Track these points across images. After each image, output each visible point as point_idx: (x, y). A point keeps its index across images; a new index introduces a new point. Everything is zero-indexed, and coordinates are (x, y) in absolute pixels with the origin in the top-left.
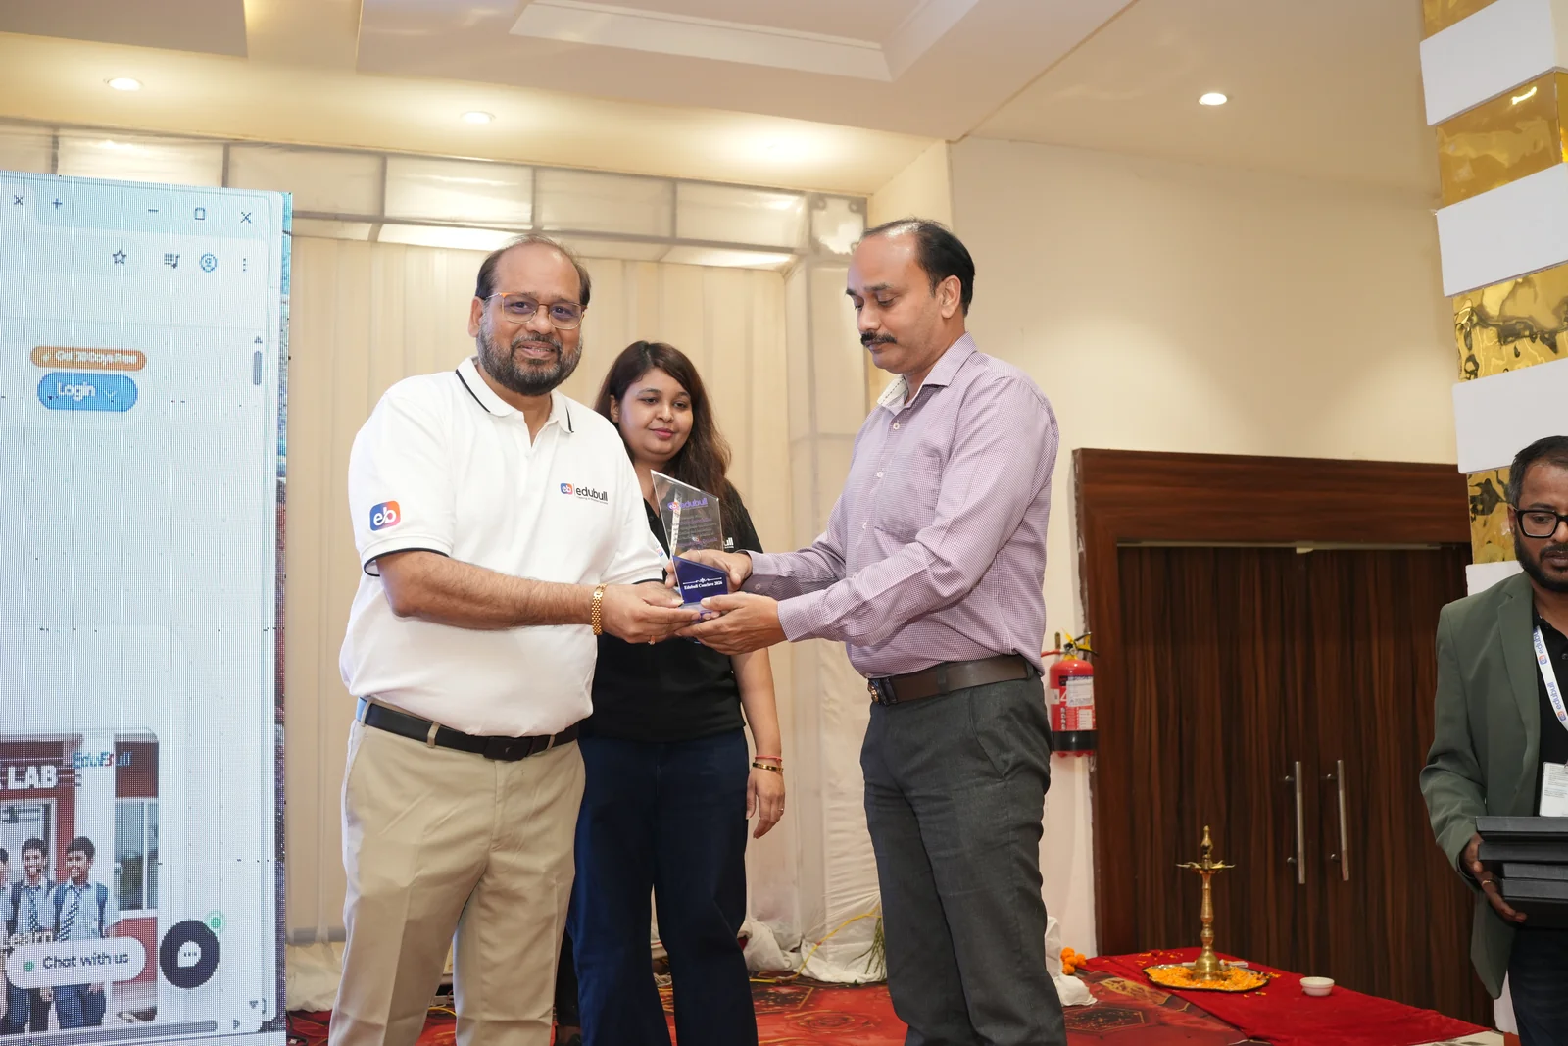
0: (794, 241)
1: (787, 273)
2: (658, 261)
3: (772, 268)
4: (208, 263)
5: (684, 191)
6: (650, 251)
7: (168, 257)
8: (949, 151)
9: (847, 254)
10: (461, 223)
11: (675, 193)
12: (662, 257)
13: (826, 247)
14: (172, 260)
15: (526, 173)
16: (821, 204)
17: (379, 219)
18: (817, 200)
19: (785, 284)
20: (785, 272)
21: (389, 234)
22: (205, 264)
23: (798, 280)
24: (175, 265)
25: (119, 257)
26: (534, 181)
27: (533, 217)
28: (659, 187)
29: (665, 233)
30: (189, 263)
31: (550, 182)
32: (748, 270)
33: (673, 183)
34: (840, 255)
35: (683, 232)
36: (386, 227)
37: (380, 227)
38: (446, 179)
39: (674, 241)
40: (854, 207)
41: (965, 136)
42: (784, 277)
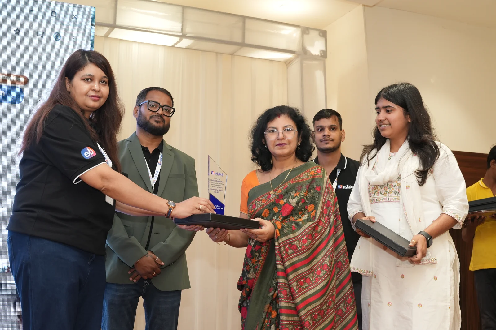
0: (294, 47)
1: (289, 63)
2: (232, 54)
3: (282, 60)
4: (57, 37)
5: (248, 23)
6: (231, 48)
7: (39, 33)
8: (364, 11)
9: (318, 55)
10: (151, 30)
11: (244, 23)
12: (234, 53)
13: (309, 52)
14: (41, 34)
15: (180, 9)
16: (307, 32)
17: (113, 26)
18: (305, 30)
19: (287, 68)
20: (288, 63)
21: (117, 34)
22: (56, 37)
23: (295, 68)
24: (42, 37)
25: (17, 31)
26: (183, 13)
27: (182, 29)
28: (233, 20)
29: (239, 40)
30: (49, 36)
31: (190, 14)
32: (271, 61)
33: (244, 18)
34: (315, 55)
35: (248, 41)
36: (116, 30)
37: (113, 29)
38: (139, 10)
39: (243, 45)
40: (321, 34)
41: (374, 6)
42: (286, 65)
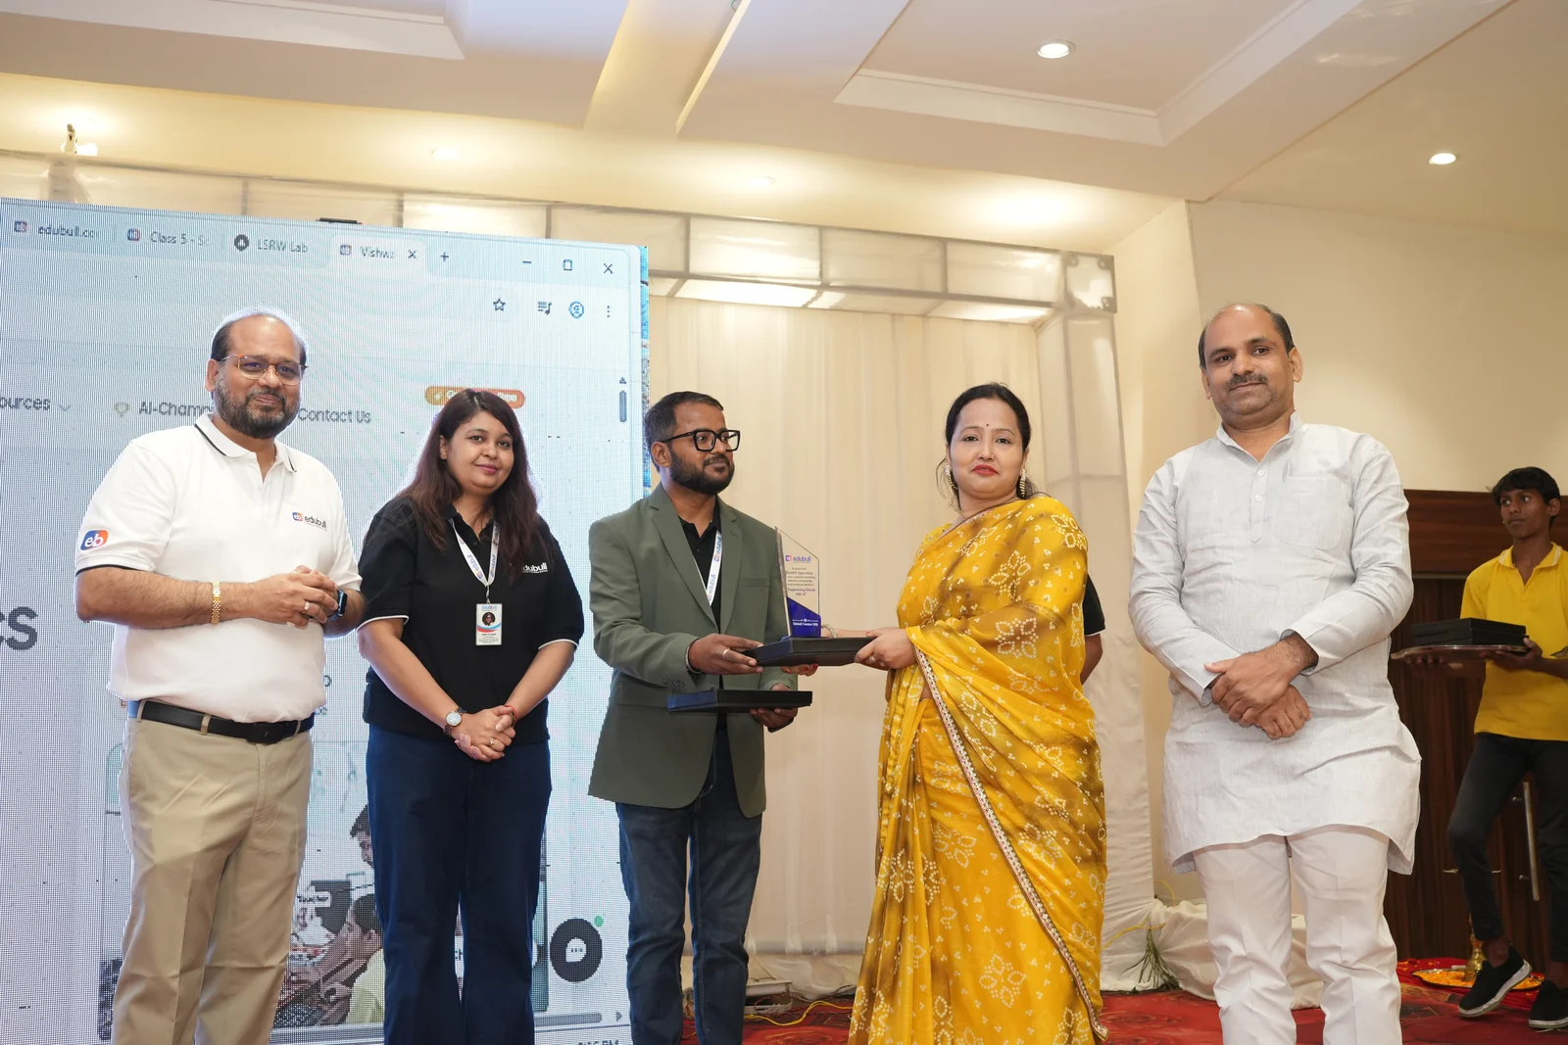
0: (1049, 294)
1: (1041, 326)
2: (924, 316)
3: (1026, 322)
4: (576, 310)
5: (953, 252)
6: (921, 304)
7: (541, 305)
8: (1189, 210)
9: (1099, 308)
10: (759, 279)
11: (945, 252)
12: (929, 311)
13: (1080, 301)
14: (545, 308)
15: (814, 232)
16: (1074, 262)
17: (684, 275)
18: (1070, 259)
19: (1037, 337)
20: (1038, 326)
21: (691, 289)
22: (574, 311)
23: (1053, 335)
24: (548, 312)
25: (499, 305)
26: (821, 241)
27: (821, 274)
28: (922, 247)
29: (934, 286)
30: (560, 309)
31: (836, 241)
32: (1003, 324)
33: (944, 242)
34: (1093, 309)
35: (953, 289)
36: (690, 283)
37: (684, 282)
38: (733, 239)
39: (945, 296)
40: (1102, 264)
41: (1210, 199)
42: (1035, 331)
